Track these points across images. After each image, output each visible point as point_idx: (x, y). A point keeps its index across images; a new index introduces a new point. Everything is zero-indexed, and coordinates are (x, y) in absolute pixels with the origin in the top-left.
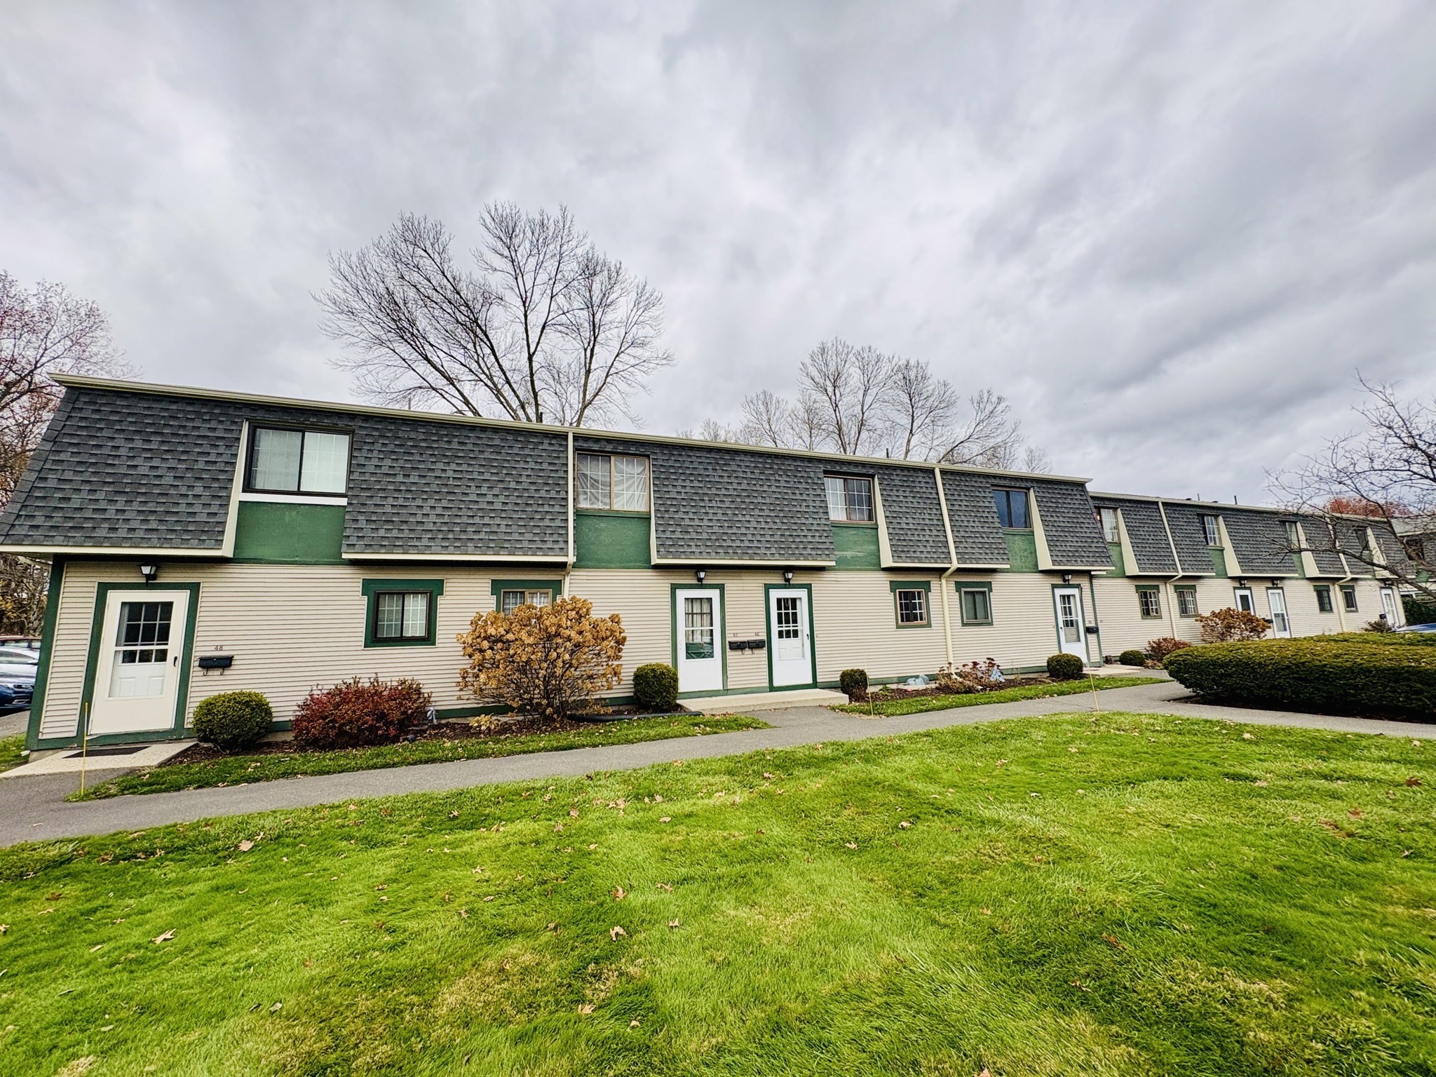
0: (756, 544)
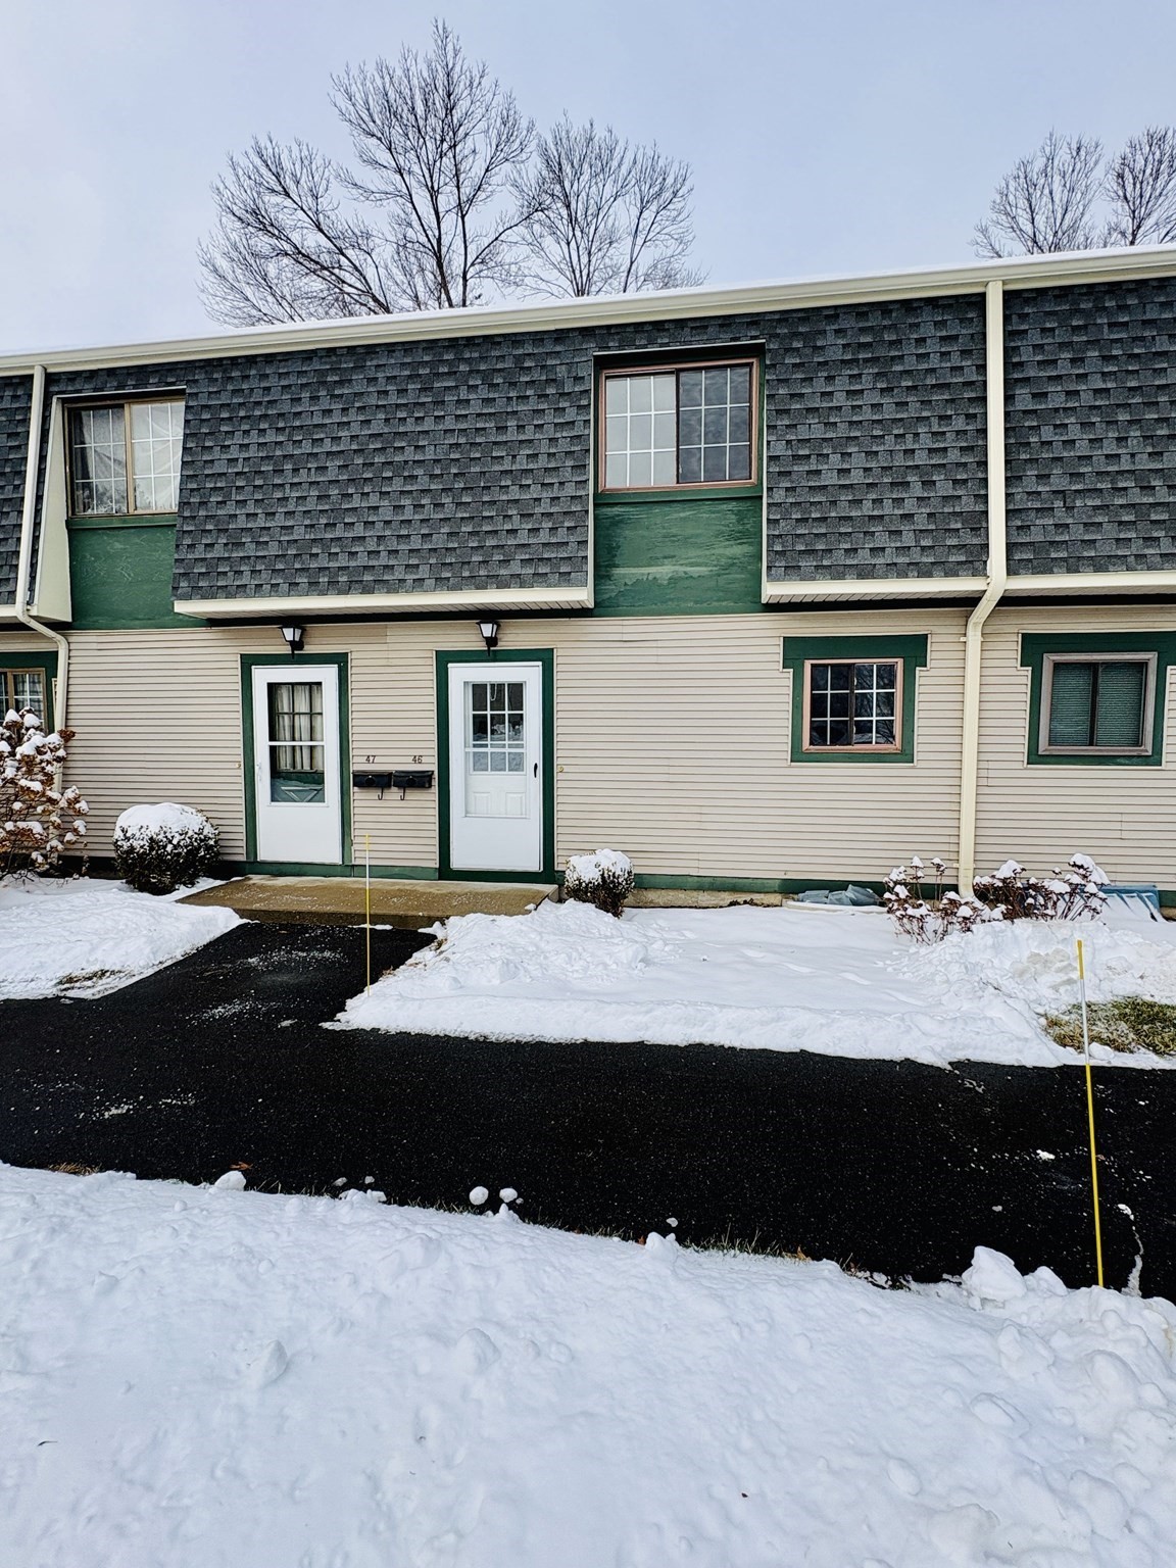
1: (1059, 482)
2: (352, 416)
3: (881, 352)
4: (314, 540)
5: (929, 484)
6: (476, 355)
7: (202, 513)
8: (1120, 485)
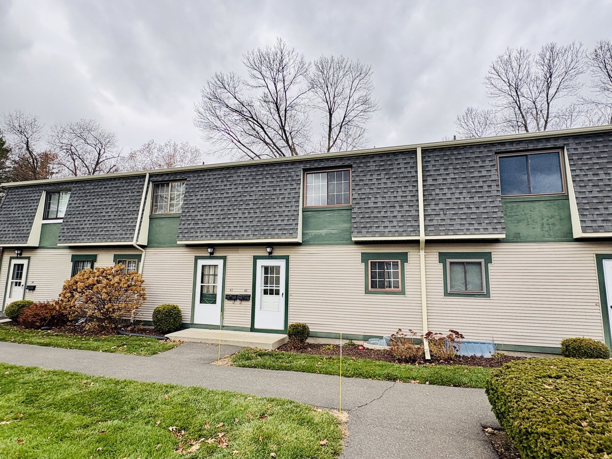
1: (441, 206)
2: (233, 186)
3: (387, 167)
4: (219, 223)
5: (401, 206)
6: (269, 169)
7: (188, 214)
8: (461, 207)
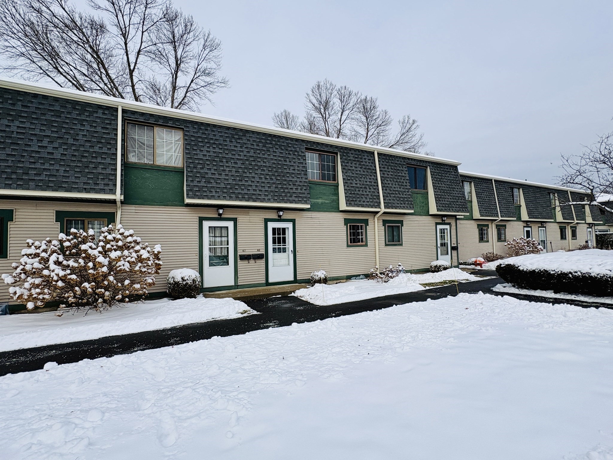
0: (258, 192)
1: (388, 191)
3: (359, 160)
4: (236, 184)
7: (195, 170)
8: (396, 193)
